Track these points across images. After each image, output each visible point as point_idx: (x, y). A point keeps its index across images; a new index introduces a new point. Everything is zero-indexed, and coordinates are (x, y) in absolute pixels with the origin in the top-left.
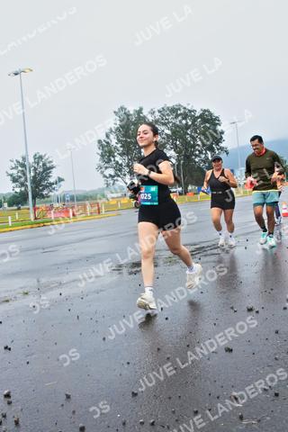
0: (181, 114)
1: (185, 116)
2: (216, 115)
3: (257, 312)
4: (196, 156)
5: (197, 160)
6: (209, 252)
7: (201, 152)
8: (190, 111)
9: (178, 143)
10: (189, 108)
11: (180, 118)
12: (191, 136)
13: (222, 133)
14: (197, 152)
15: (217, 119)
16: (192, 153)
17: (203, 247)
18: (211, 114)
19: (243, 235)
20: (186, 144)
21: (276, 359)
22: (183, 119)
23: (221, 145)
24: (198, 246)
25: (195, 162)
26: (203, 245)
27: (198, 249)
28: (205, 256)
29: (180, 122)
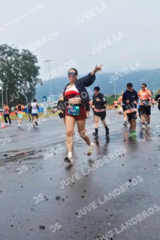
0: (7, 52)
1: (10, 54)
2: (34, 54)
3: (63, 200)
4: (18, 85)
5: (18, 88)
6: (27, 157)
7: (22, 82)
8: (14, 50)
9: (4, 74)
10: (13, 47)
11: (6, 55)
12: (14, 69)
13: (39, 68)
14: (19, 82)
15: (34, 57)
16: (15, 83)
17: (23, 154)
18: (30, 54)
19: (53, 144)
20: (10, 75)
21: (76, 232)
22: (9, 56)
23: (38, 77)
24: (18, 153)
25: (18, 89)
26: (23, 152)
27: (18, 155)
28: (25, 160)
29: (6, 58)
